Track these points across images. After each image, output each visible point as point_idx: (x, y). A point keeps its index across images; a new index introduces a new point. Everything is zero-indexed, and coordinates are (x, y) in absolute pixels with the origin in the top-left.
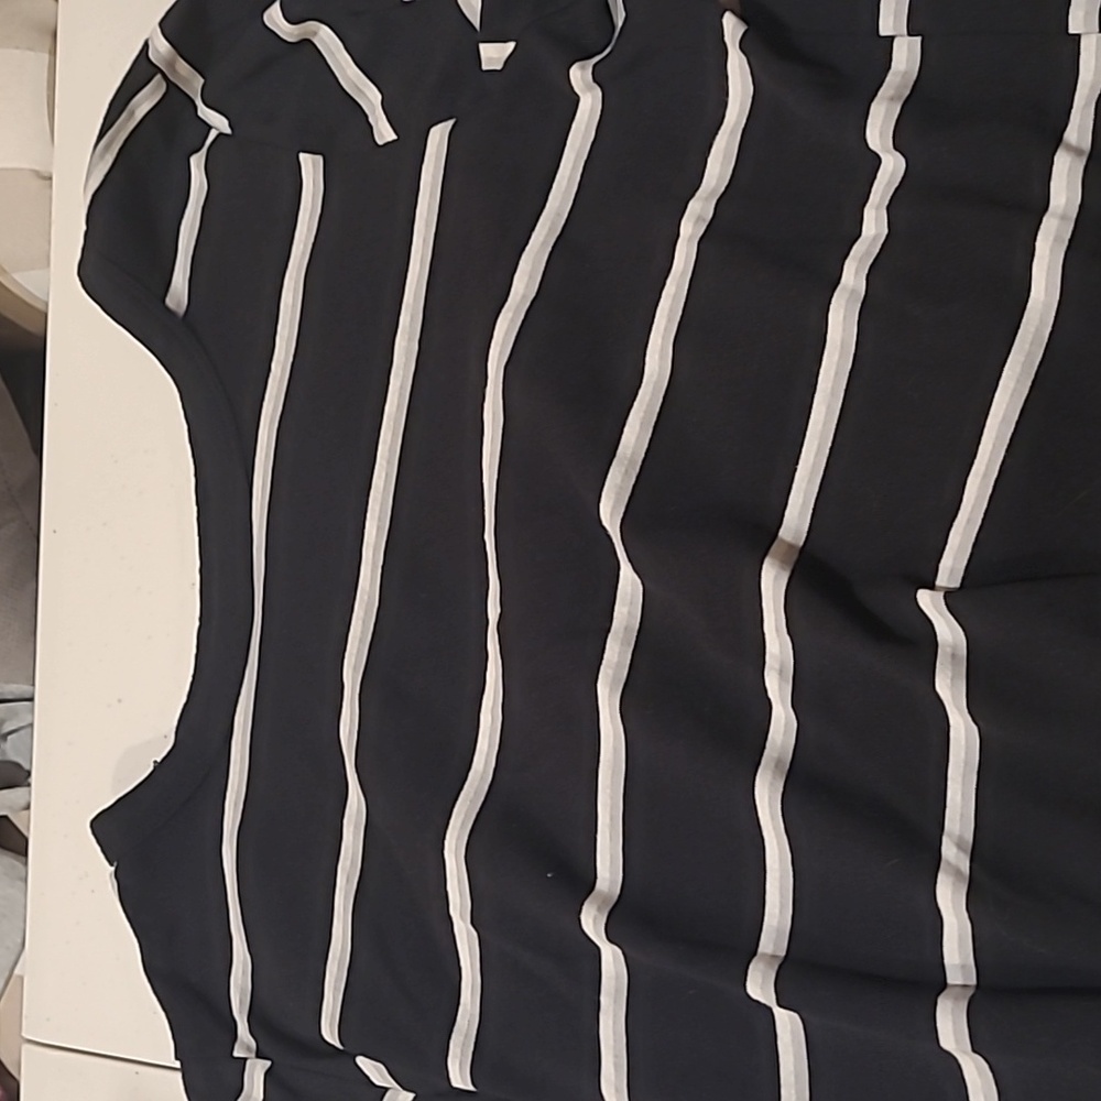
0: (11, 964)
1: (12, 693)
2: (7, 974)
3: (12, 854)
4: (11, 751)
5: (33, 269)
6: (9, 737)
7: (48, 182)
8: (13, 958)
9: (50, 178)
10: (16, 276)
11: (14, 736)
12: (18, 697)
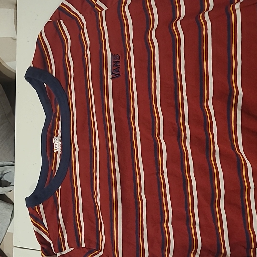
0: (6, 229)
1: (6, 164)
2: (5, 232)
3: (6, 203)
4: (5, 178)
5: (11, 61)
6: (5, 175)
7: (15, 40)
8: (7, 228)
9: (16, 39)
10: (7, 63)
11: (6, 174)
12: (7, 165)
